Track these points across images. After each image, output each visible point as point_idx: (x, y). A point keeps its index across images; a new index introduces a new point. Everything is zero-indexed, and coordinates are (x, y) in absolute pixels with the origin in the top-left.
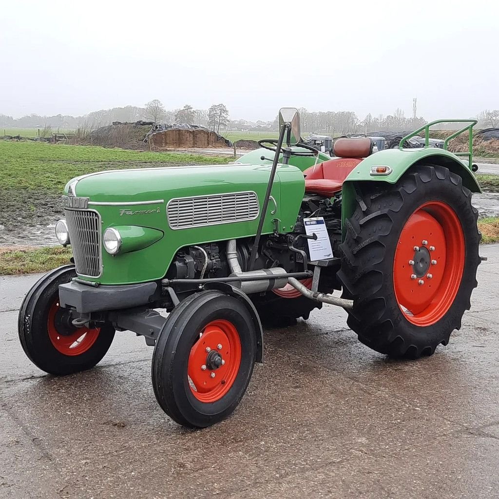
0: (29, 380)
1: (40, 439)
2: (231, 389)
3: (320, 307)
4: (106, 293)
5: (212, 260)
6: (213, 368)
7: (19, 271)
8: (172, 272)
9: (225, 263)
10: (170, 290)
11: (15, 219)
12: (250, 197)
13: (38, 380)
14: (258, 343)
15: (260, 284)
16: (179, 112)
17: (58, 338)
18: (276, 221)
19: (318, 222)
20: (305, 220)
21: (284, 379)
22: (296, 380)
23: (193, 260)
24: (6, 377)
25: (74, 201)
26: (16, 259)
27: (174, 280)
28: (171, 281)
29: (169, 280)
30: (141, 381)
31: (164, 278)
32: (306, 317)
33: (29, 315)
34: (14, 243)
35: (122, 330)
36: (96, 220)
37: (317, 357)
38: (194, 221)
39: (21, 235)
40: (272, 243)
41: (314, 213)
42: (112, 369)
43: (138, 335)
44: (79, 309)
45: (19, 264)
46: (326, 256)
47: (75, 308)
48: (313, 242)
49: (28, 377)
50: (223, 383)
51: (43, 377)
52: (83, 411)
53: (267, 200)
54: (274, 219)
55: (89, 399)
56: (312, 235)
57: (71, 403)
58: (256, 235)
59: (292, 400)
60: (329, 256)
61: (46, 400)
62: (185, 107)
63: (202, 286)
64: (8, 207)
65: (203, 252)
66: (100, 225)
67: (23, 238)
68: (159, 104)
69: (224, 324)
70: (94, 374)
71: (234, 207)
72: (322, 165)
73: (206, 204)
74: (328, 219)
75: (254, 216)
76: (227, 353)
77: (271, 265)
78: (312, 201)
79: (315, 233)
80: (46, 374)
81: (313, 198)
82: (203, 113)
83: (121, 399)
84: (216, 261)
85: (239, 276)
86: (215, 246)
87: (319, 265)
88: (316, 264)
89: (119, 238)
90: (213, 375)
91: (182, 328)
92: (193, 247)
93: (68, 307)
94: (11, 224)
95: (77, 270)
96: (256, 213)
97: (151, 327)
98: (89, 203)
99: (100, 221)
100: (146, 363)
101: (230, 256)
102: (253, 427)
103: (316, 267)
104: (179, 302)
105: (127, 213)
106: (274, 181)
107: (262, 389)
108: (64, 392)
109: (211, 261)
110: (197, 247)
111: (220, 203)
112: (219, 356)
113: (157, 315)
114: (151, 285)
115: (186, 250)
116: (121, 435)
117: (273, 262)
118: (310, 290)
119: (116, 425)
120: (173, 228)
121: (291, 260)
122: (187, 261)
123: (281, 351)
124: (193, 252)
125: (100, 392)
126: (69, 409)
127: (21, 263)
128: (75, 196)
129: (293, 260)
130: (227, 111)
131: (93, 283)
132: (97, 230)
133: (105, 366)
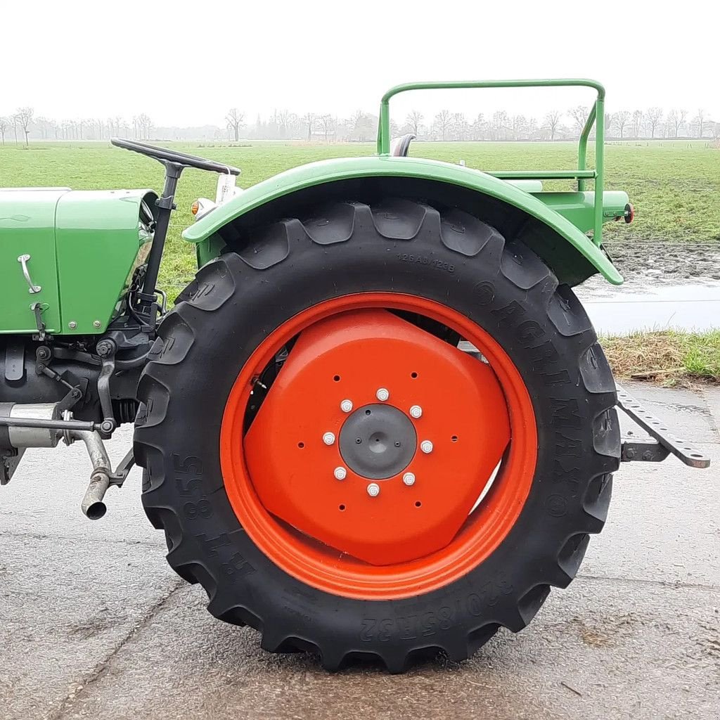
54: (36, 304)
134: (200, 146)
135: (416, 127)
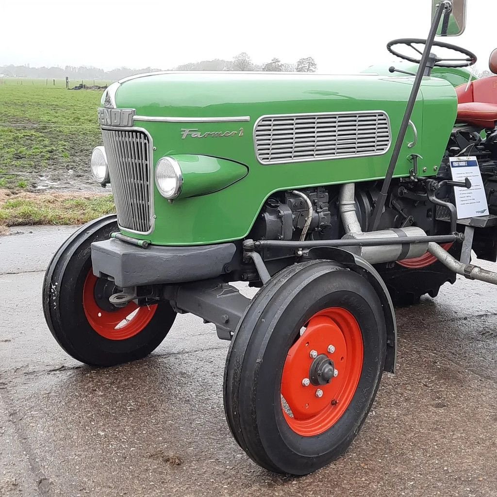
0: (58, 372)
1: (51, 480)
2: (346, 414)
3: (452, 281)
4: (159, 258)
5: (318, 213)
6: (320, 382)
7: (78, 221)
8: (258, 230)
9: (336, 218)
10: (256, 257)
11: (87, 164)
12: (379, 120)
13: (68, 374)
14: (389, 342)
15: (388, 251)
16: (267, 65)
17: (100, 315)
18: (414, 157)
19: (470, 164)
20: (451, 159)
21: (417, 390)
22: (437, 395)
23: (290, 212)
24: (27, 366)
25: (113, 116)
26: (77, 206)
27: (262, 242)
28: (257, 243)
29: (254, 241)
30: (210, 382)
31: (247, 238)
32: (434, 293)
33: (56, 284)
34: (80, 189)
35: (184, 312)
36: (145, 144)
37: (459, 354)
38: (295, 152)
39: (89, 181)
40: (406, 191)
41: (465, 150)
42: (172, 359)
43: (206, 322)
44: (118, 281)
45: (79, 213)
46: (478, 212)
47: (113, 278)
48: (462, 192)
49: (57, 367)
50: (334, 403)
51: (77, 368)
52: (123, 431)
53: (405, 126)
54: (412, 155)
55: (134, 410)
56: (464, 181)
57: (107, 415)
58: (385, 177)
59: (436, 429)
60: (483, 212)
61: (73, 407)
62: (272, 60)
63: (302, 250)
64: (81, 151)
65: (306, 201)
66: (152, 152)
67: (92, 183)
68: (246, 57)
69: (339, 314)
70: (147, 367)
71: (355, 134)
72: (472, 85)
73: (314, 128)
74: (483, 160)
75: (383, 149)
76: (342, 358)
77: (402, 224)
78: (461, 133)
79: (468, 178)
80: (81, 364)
81: (463, 130)
82: (291, 67)
83: (180, 413)
84: (324, 215)
85: (358, 238)
86: (324, 192)
87: (473, 225)
88: (467, 223)
89: (179, 173)
90: (320, 393)
91: (275, 322)
92: (290, 193)
93: (104, 276)
94: (81, 169)
95: (120, 222)
96: (386, 145)
97: (226, 312)
98: (134, 117)
99: (151, 147)
100: (218, 352)
101: (345, 208)
102: (382, 479)
103: (466, 227)
104: (270, 278)
105: (193, 135)
106: (416, 100)
107: (386, 406)
108: (101, 396)
109: (317, 215)
110: (296, 192)
111: (335, 127)
112: (330, 364)
113: (235, 293)
114: (226, 248)
115: (280, 197)
116: (174, 481)
117: (405, 219)
118: (459, 261)
119: (167, 460)
120: (262, 162)
121: (428, 216)
122: (282, 213)
123: (406, 343)
124: (291, 200)
125: (152, 398)
126: (104, 425)
127: (82, 211)
128: (115, 107)
129: (431, 216)
130: (315, 65)
131: (141, 242)
132: (147, 160)
133: (163, 355)
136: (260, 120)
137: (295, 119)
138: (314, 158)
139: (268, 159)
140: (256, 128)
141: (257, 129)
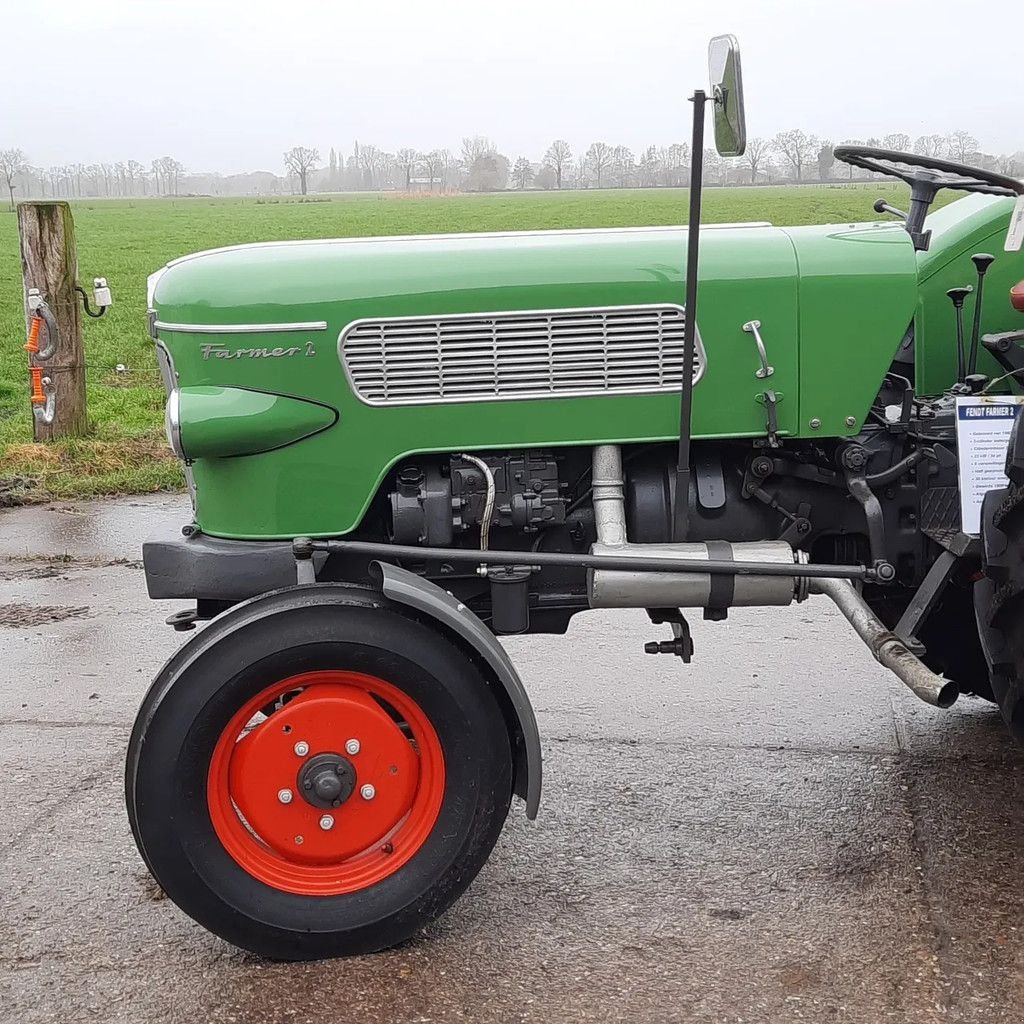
10: (302, 566)
12: (666, 322)
20: (958, 401)
23: (446, 493)
27: (332, 543)
31: (352, 537)
41: (994, 381)
54: (765, 394)
58: (678, 437)
66: (175, 380)
71: (601, 352)
76: (393, 768)
84: (544, 503)
86: (543, 460)
98: (155, 324)
99: (174, 372)
101: (600, 493)
103: (944, 554)
109: (525, 502)
110: (465, 456)
111: (545, 337)
120: (369, 401)
122: (427, 494)
124: (460, 471)
128: (150, 306)
134: (259, 203)
135: (560, 170)
136: (353, 327)
137: (438, 325)
138: (497, 395)
139: (382, 395)
140: (343, 339)
141: (345, 344)
